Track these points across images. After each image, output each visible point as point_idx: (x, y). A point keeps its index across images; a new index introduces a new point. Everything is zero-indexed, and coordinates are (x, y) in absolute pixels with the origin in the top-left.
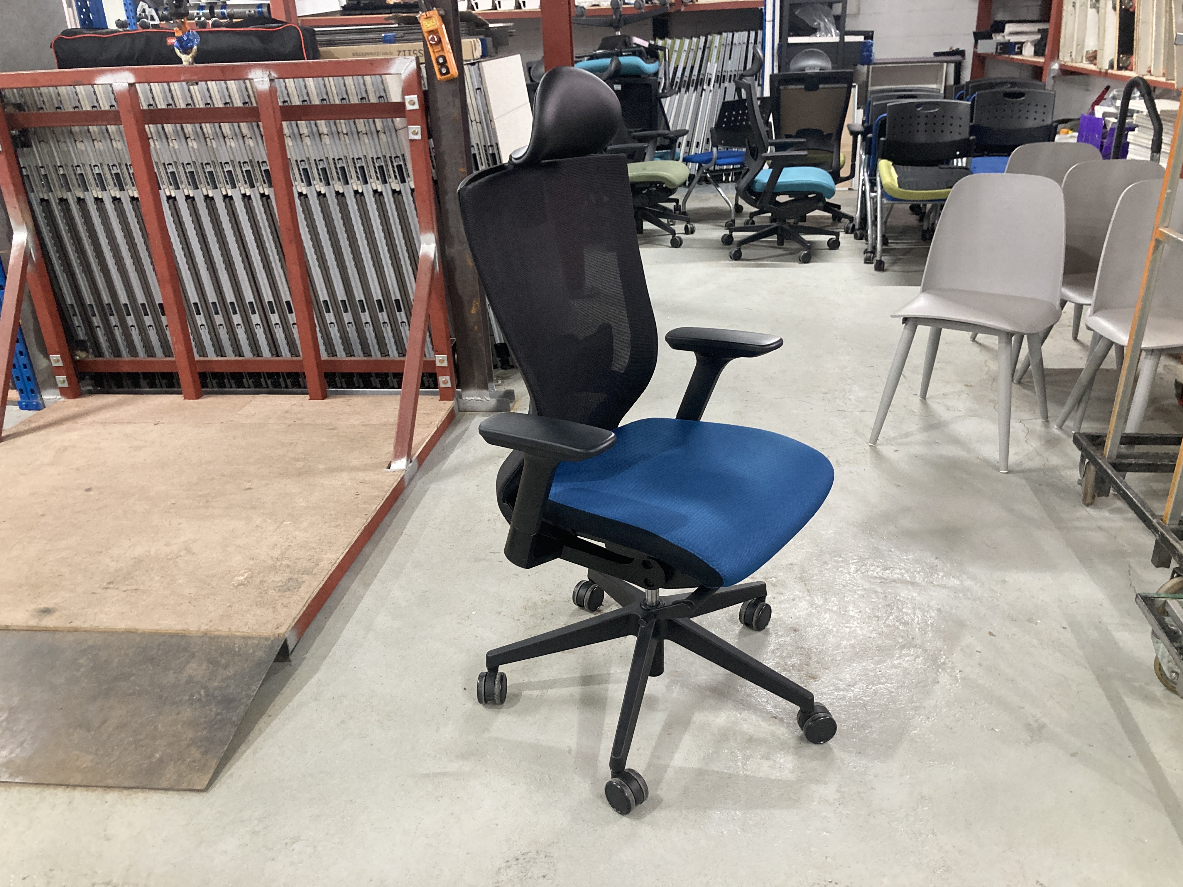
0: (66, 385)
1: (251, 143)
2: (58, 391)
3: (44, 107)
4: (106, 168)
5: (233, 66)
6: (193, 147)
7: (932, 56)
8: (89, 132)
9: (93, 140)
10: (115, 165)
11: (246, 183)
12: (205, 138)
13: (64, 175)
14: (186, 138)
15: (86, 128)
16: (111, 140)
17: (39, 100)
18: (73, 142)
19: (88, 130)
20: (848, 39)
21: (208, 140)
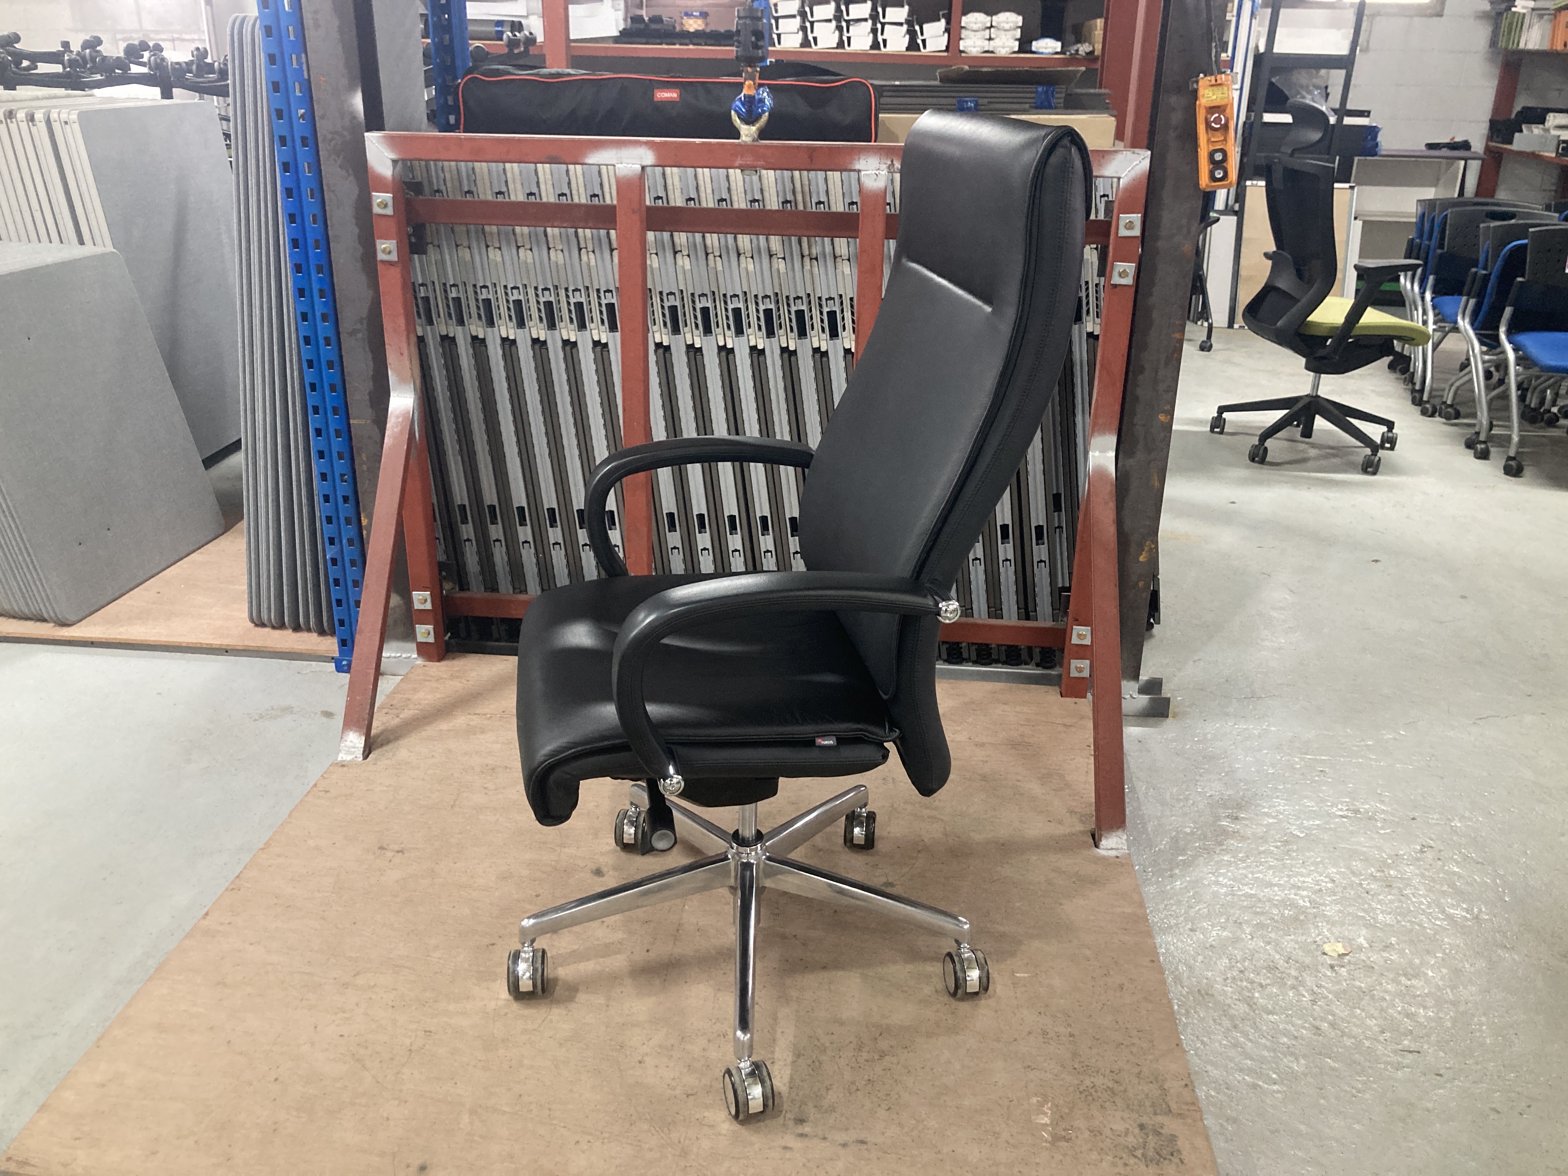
0: (431, 639)
1: (782, 265)
2: (414, 646)
3: (443, 188)
4: (531, 292)
5: (830, 148)
6: (683, 267)
7: (1424, 148)
8: (514, 234)
9: (518, 247)
10: (546, 289)
11: (760, 328)
12: (707, 254)
13: (457, 300)
14: (675, 253)
15: (511, 228)
16: (549, 249)
17: (438, 178)
18: (484, 247)
19: (513, 230)
20: (1348, 121)
21: (711, 257)
